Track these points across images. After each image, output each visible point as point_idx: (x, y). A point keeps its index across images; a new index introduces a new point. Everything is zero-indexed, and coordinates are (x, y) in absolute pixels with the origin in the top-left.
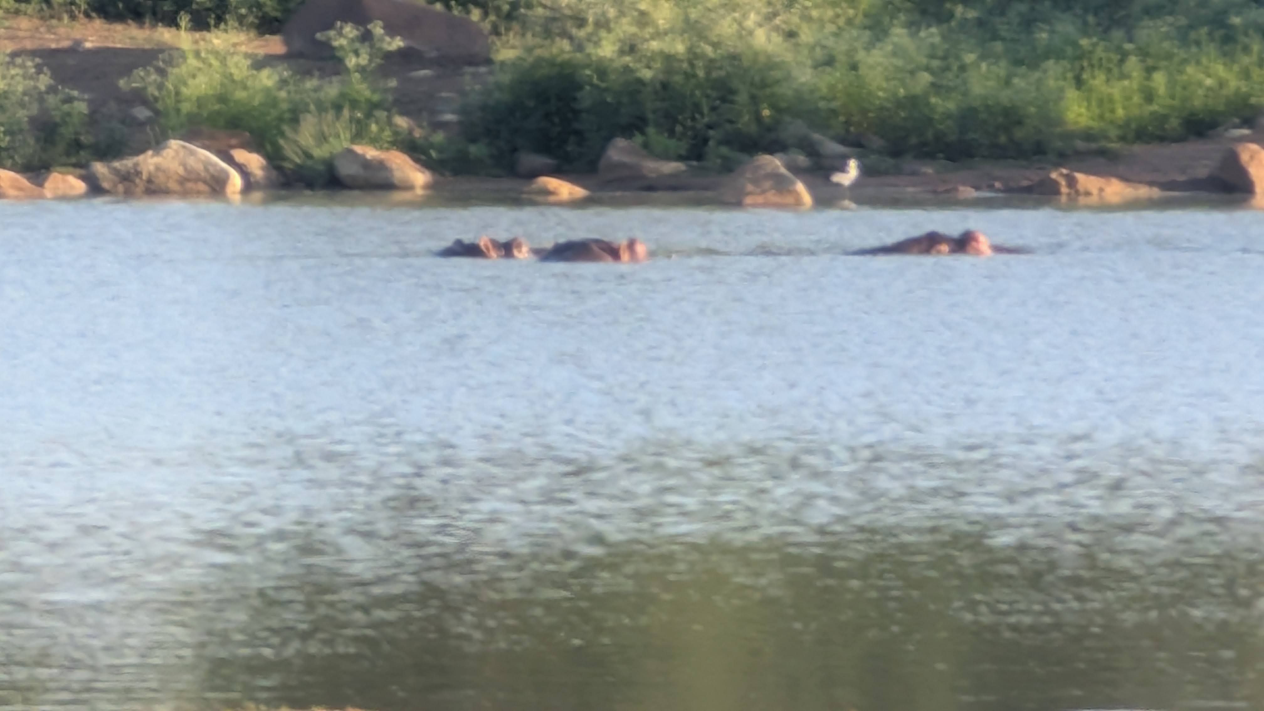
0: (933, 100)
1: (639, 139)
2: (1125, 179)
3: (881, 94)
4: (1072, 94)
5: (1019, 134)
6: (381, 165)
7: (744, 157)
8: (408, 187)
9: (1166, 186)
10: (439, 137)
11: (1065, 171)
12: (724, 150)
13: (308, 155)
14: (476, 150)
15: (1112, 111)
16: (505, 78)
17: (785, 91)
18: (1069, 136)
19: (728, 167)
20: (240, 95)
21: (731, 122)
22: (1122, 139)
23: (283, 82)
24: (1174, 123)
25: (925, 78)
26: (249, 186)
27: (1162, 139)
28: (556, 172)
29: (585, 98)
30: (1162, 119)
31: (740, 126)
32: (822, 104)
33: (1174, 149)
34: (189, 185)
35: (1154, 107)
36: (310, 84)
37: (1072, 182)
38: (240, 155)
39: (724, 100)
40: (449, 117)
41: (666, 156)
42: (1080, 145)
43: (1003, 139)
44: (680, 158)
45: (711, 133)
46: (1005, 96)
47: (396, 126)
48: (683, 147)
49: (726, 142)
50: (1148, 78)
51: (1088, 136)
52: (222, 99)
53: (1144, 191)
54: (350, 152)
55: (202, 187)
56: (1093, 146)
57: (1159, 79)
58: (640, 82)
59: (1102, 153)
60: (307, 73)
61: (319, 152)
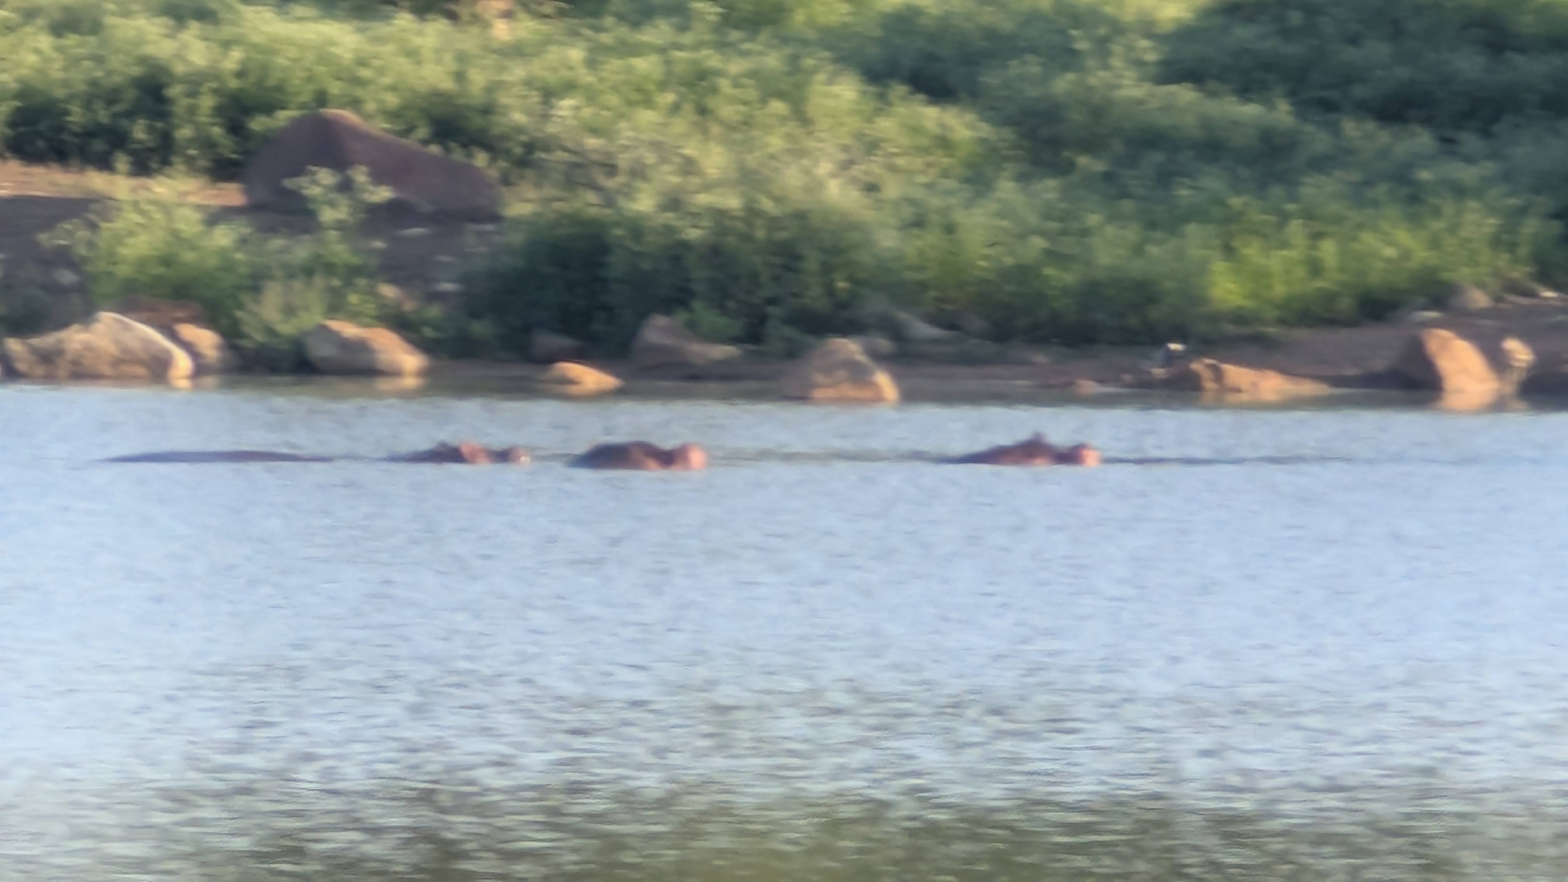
0: (1049, 271)
1: (682, 316)
2: (1285, 371)
3: (982, 263)
4: (1219, 266)
5: (1155, 313)
6: (361, 346)
7: (810, 339)
8: (395, 373)
9: (1336, 381)
10: (434, 311)
11: (1209, 361)
12: (789, 332)
13: (271, 332)
14: (481, 328)
15: (1269, 287)
16: (517, 239)
17: (864, 257)
18: (1215, 318)
19: (793, 353)
20: (189, 257)
21: (795, 295)
22: (1282, 322)
23: (243, 241)
24: (1346, 304)
25: (1039, 243)
26: (200, 370)
27: (1331, 321)
28: (580, 356)
29: (617, 266)
30: (1330, 297)
31: (806, 301)
32: (909, 275)
33: (1343, 335)
34: (126, 369)
35: (1320, 284)
36: (277, 243)
37: (1218, 375)
38: (190, 331)
39: (787, 268)
40: (448, 287)
41: (717, 338)
42: (1231, 329)
43: (1133, 321)
44: (734, 340)
45: (772, 310)
46: (1136, 268)
47: (384, 297)
48: (736, 327)
49: (790, 321)
50: (1313, 247)
51: (1239, 318)
52: (167, 261)
53: (1309, 388)
54: (324, 329)
55: (140, 370)
56: (1245, 330)
57: (1328, 250)
58: (685, 245)
59: (1258, 340)
60: (271, 230)
61: (287, 328)
